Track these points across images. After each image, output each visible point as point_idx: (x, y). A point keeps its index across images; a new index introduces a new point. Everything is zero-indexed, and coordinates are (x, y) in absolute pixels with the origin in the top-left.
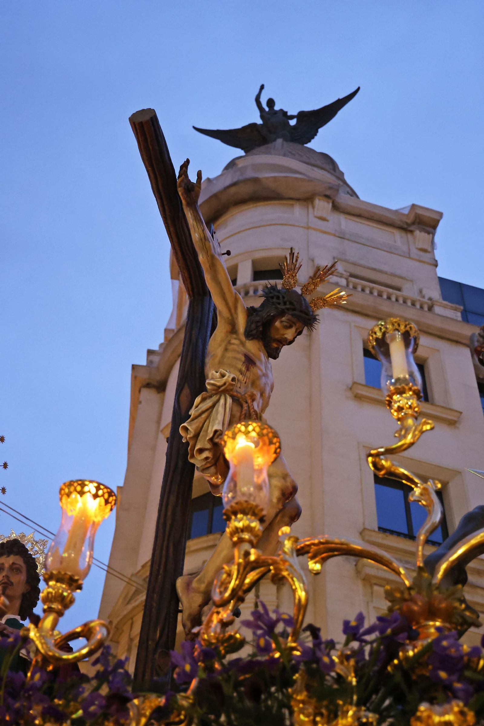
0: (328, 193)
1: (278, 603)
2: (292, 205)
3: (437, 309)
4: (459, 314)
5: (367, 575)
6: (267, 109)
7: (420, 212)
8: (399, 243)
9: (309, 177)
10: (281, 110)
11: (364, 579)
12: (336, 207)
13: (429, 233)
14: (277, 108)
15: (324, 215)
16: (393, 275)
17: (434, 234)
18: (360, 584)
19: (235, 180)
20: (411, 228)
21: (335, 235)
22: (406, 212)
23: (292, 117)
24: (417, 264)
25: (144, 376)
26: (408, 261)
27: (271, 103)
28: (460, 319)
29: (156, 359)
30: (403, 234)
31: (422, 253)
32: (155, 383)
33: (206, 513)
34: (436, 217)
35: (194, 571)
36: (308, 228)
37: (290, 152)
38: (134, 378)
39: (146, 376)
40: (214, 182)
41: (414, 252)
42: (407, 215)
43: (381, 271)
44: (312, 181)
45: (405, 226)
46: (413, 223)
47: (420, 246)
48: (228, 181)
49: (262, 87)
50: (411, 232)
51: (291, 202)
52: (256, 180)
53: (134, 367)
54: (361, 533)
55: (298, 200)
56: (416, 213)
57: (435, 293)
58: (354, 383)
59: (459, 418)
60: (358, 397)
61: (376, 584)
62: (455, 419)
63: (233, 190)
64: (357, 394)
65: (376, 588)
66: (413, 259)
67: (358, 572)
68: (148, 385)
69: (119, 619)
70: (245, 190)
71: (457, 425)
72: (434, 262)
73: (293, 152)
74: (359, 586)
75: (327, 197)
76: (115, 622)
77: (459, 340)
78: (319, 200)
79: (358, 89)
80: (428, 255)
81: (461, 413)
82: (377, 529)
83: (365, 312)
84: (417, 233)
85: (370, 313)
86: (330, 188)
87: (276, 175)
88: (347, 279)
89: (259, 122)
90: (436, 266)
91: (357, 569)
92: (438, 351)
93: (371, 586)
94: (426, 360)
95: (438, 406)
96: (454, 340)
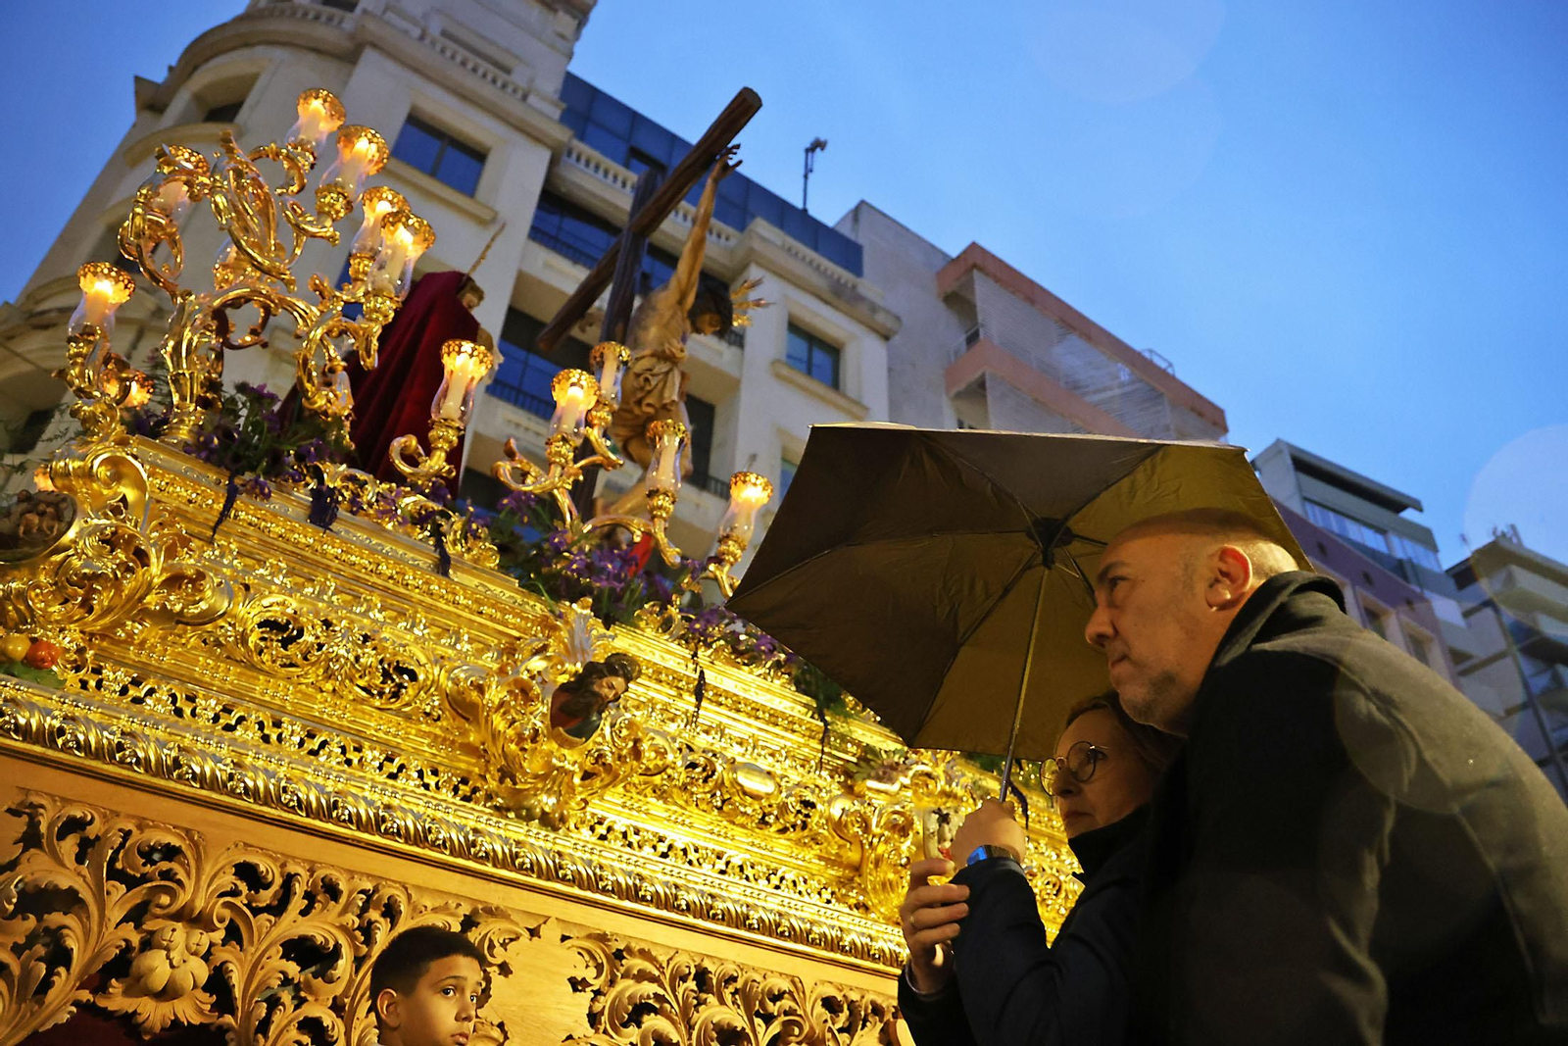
3: (533, 100)
4: (559, 111)
8: (532, 19)
13: (576, 19)
16: (507, 51)
17: (582, 24)
20: (555, 6)
24: (545, 47)
26: (536, 43)
28: (555, 116)
30: (545, 11)
31: (557, 39)
41: (549, 35)
43: (493, 43)
45: (549, 2)
46: (560, 1)
47: (560, 30)
50: (555, 11)
59: (493, 219)
66: (543, 42)
72: (569, 54)
77: (543, 140)
80: (564, 42)
84: (561, 14)
85: (435, 77)
90: (570, 58)
92: (509, 143)
94: (488, 150)
95: (479, 203)
96: (537, 138)
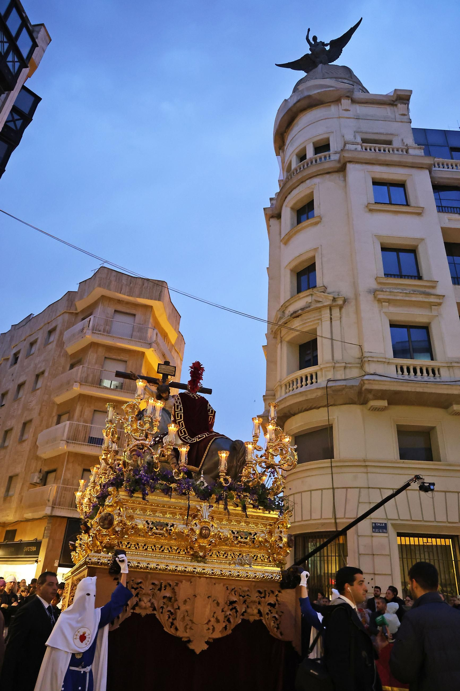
0: (348, 94)
1: (340, 316)
2: (330, 106)
3: (411, 151)
4: (423, 151)
5: (379, 298)
6: (313, 43)
7: (399, 93)
8: (389, 114)
9: (336, 88)
10: (321, 42)
11: (378, 300)
12: (353, 101)
13: (405, 104)
14: (318, 41)
15: (347, 108)
16: (387, 134)
17: (408, 104)
18: (376, 302)
19: (299, 98)
20: (395, 103)
21: (354, 118)
22: (392, 94)
23: (327, 45)
24: (400, 124)
25: (270, 212)
26: (395, 123)
27: (315, 38)
28: (423, 154)
29: (274, 202)
30: (392, 108)
31: (402, 117)
32: (275, 215)
33: (306, 276)
34: (409, 94)
35: (303, 307)
36: (339, 117)
37: (326, 73)
38: (266, 214)
39: (271, 213)
40: (289, 101)
41: (398, 117)
42: (393, 96)
43: (381, 134)
44: (338, 90)
45: (392, 103)
46: (396, 100)
47: (402, 113)
48: (295, 100)
49: (309, 30)
50: (396, 105)
51: (329, 104)
52: (309, 97)
53: (265, 209)
54: (375, 279)
55: (333, 102)
56: (397, 94)
57: (410, 140)
58: (368, 204)
59: (422, 211)
60: (371, 210)
61: (384, 302)
62: (421, 212)
63: (298, 105)
64: (370, 209)
65: (383, 303)
66: (397, 122)
67: (375, 297)
68: (273, 217)
69: (275, 329)
70: (304, 103)
71: (422, 214)
72: (409, 121)
73: (328, 72)
74: (376, 304)
75: (348, 97)
76: (274, 331)
77: (423, 166)
78: (344, 99)
79: (362, 18)
80: (405, 117)
81: (424, 208)
82: (383, 276)
83: (372, 162)
84: (399, 105)
85: (374, 162)
86: (349, 91)
87: (319, 91)
88: (361, 145)
89: (310, 53)
90: (411, 123)
91: (374, 296)
92: (411, 175)
93: (382, 303)
94: (405, 181)
95: (412, 207)
96: (420, 167)
